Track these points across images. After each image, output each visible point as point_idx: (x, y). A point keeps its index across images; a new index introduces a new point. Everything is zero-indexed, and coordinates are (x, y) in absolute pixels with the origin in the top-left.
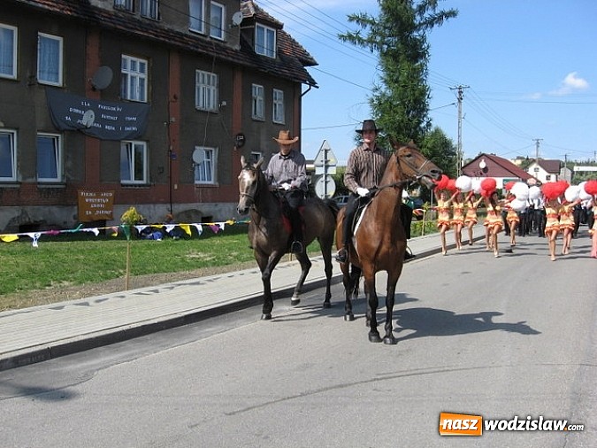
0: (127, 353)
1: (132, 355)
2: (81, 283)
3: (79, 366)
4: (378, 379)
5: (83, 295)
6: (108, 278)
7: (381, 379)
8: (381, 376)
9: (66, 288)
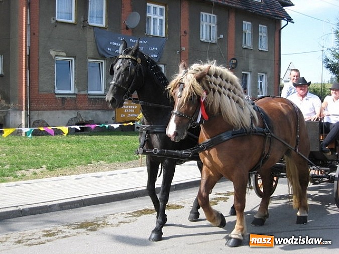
0: (133, 206)
1: (136, 207)
2: (111, 162)
3: (100, 211)
4: (300, 230)
5: (111, 169)
6: (130, 159)
7: (302, 230)
8: (302, 229)
9: (101, 165)
